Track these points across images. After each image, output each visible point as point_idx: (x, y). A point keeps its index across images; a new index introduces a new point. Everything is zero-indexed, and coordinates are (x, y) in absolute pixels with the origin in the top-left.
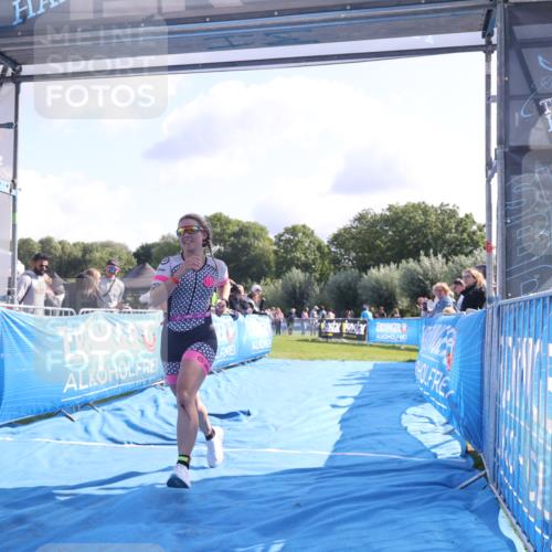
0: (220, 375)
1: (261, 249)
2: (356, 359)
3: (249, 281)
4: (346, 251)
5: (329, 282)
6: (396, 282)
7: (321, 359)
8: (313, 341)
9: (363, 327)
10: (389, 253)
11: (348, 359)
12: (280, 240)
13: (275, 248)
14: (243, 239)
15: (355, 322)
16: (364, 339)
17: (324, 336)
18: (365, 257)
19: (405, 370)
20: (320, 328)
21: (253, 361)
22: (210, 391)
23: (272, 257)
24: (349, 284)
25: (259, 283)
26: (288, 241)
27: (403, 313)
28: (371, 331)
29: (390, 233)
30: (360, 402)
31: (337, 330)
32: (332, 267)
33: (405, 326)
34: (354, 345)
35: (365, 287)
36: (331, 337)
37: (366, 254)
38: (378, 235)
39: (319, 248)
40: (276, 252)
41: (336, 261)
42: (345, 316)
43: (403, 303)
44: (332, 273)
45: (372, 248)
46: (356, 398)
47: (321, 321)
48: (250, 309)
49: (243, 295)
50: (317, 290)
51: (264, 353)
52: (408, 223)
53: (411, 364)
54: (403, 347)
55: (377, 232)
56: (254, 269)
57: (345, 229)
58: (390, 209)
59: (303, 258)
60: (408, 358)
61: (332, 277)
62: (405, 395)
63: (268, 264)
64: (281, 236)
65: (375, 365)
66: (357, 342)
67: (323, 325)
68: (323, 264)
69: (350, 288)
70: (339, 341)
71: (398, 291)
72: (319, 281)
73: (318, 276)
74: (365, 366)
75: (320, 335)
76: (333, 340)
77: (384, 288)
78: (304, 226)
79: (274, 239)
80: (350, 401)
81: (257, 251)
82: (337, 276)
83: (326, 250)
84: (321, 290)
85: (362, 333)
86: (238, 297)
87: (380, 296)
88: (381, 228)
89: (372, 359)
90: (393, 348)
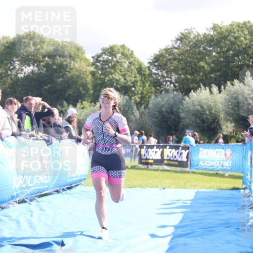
0: (34, 203)
1: (77, 70)
2: (178, 187)
3: (65, 103)
4: (167, 72)
5: (150, 105)
6: (220, 106)
7: (141, 187)
8: (133, 167)
9: (185, 153)
10: (212, 75)
11: (169, 187)
12: (98, 61)
13: (92, 69)
14: (59, 60)
15: (177, 148)
16: (186, 166)
17: (145, 162)
18: (188, 80)
19: (229, 198)
20: (140, 155)
21: (69, 188)
22: (22, 220)
23: (89, 78)
24: (171, 108)
25: (75, 106)
26: (106, 62)
27: (227, 139)
28: (194, 158)
29: (214, 54)
30: (179, 232)
31: (158, 157)
32: (153, 89)
33: (229, 152)
34: (176, 172)
35: (188, 111)
36: (151, 164)
37: (189, 77)
38: (202, 56)
39: (140, 70)
40: (93, 74)
41: (157, 84)
42: (166, 141)
43: (228, 127)
44: (153, 97)
45: (195, 70)
46: (176, 227)
47: (141, 147)
48: (65, 135)
49: (59, 119)
50: (137, 114)
51: (80, 181)
52: (232, 43)
53: (234, 192)
54: (227, 175)
55: (200, 53)
56: (70, 92)
57: (167, 50)
58: (215, 28)
59: (122, 80)
60: (232, 186)
61: (153, 100)
62: (227, 224)
63: (84, 86)
64: (99, 56)
65: (197, 193)
66: (179, 169)
67: (143, 151)
68: (144, 86)
69: (172, 112)
70: (161, 167)
71: (222, 115)
72: (139, 105)
73: (138, 99)
74: (188, 195)
75: (140, 162)
76: (155, 167)
77: (207, 112)
78: (123, 47)
79: (91, 60)
80: (171, 230)
81: (74, 72)
82: (159, 99)
83: (147, 72)
84: (142, 114)
85: (185, 159)
86: (52, 120)
87: (204, 122)
88: (204, 49)
89: (195, 187)
90: (217, 175)
